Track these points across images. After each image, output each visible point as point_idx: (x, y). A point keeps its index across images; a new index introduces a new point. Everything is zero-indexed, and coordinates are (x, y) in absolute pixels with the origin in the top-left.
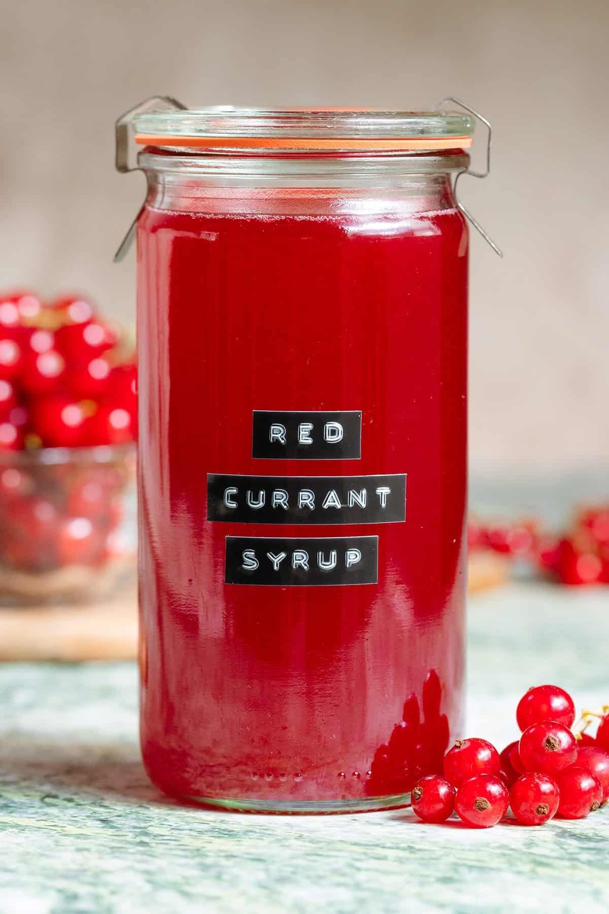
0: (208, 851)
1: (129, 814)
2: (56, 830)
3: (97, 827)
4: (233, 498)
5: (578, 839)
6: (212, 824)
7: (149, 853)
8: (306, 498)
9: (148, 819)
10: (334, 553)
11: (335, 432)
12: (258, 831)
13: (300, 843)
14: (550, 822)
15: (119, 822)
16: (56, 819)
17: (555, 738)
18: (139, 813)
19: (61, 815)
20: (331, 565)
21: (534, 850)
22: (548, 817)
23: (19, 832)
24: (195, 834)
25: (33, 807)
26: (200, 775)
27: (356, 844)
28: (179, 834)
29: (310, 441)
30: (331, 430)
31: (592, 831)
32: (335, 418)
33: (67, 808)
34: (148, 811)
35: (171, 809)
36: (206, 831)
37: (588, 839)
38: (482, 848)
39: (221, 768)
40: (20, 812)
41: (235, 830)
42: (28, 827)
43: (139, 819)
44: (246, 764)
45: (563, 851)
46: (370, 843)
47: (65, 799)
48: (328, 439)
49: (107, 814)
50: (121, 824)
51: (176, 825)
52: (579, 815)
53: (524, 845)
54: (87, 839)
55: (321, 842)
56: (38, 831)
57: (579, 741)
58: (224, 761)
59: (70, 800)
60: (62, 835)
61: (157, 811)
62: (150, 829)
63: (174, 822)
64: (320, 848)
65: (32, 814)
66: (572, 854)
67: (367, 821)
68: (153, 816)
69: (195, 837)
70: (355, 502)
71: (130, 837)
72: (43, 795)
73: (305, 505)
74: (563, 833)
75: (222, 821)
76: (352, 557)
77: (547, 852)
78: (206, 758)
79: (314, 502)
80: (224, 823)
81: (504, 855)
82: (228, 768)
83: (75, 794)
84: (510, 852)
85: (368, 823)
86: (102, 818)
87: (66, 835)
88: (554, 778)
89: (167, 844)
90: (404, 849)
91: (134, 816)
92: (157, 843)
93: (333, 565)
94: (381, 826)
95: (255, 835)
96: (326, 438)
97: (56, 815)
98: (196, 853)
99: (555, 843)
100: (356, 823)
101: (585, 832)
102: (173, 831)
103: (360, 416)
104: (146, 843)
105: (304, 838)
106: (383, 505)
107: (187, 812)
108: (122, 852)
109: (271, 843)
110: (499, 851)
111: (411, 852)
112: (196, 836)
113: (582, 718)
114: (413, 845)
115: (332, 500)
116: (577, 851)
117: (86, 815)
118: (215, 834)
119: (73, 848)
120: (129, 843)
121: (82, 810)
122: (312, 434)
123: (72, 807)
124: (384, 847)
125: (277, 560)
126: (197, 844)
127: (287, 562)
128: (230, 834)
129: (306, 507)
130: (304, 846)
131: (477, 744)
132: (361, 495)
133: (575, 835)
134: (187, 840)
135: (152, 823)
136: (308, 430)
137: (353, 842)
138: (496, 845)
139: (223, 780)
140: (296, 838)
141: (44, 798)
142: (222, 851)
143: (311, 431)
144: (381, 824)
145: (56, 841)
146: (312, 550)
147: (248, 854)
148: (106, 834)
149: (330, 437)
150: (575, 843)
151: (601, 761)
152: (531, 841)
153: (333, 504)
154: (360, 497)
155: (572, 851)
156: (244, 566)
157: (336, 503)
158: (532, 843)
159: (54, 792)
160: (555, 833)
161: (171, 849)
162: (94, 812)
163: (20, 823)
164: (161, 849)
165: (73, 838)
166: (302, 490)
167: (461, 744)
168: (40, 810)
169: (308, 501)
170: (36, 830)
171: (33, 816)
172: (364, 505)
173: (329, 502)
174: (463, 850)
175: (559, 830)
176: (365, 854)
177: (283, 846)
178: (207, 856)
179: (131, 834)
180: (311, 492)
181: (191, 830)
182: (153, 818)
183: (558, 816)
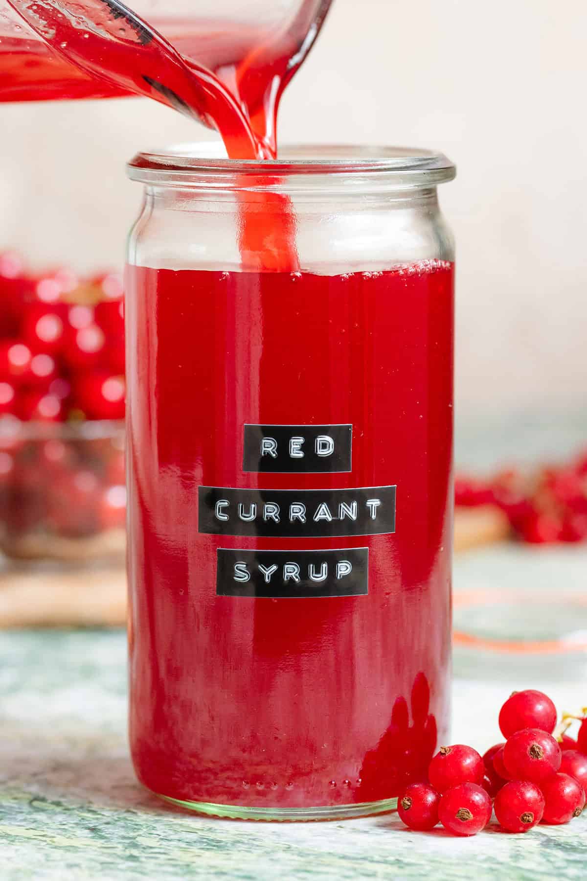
0: (199, 867)
1: (116, 821)
2: (45, 841)
3: (86, 837)
4: (224, 510)
5: (564, 849)
6: (200, 833)
7: (140, 870)
8: (297, 511)
9: (136, 827)
10: (325, 566)
11: (324, 446)
12: (246, 842)
13: (288, 856)
14: (536, 829)
15: (108, 830)
16: (45, 827)
17: (539, 746)
18: (127, 819)
19: (49, 821)
20: (323, 577)
21: (521, 864)
22: (532, 825)
23: (9, 844)
24: (184, 845)
25: (22, 812)
26: (189, 781)
27: (344, 857)
28: (168, 846)
29: (301, 455)
30: (322, 443)
31: (577, 839)
32: (325, 431)
33: (56, 814)
34: (135, 817)
35: (158, 815)
36: (195, 842)
37: (573, 849)
38: (470, 862)
39: (209, 775)
40: (10, 819)
41: (224, 840)
42: (17, 838)
43: (127, 827)
44: (234, 771)
45: (550, 866)
46: (360, 856)
47: (54, 803)
48: (319, 453)
49: (95, 821)
50: (109, 834)
51: (165, 834)
52: (562, 820)
53: (511, 857)
54: (77, 852)
55: (309, 855)
56: (27, 842)
57: (560, 744)
58: (211, 765)
59: (58, 804)
60: (52, 848)
61: (145, 817)
62: (139, 839)
63: (162, 831)
64: (310, 862)
65: (21, 821)
66: (559, 868)
67: (354, 829)
68: (141, 823)
69: (184, 850)
70: (345, 515)
71: (120, 850)
72: (31, 797)
73: (296, 518)
74: (548, 842)
75: (210, 830)
76: (344, 569)
77: (534, 866)
78: (194, 761)
79: (305, 515)
80: (212, 832)
81: (492, 870)
82: (216, 774)
83: (63, 796)
84: (498, 866)
85: (354, 830)
86: (91, 825)
87: (56, 847)
88: (539, 786)
89: (156, 858)
90: (392, 864)
91: (122, 823)
92: (146, 857)
93: (324, 577)
94: (367, 835)
95: (243, 847)
96: (317, 451)
97: (46, 822)
98: (185, 870)
99: (541, 854)
100: (342, 831)
101: (569, 841)
102: (161, 842)
103: (351, 430)
104: (136, 857)
105: (293, 850)
106: (374, 517)
107: (174, 818)
108: (111, 869)
109: (259, 856)
110: (485, 865)
111: (400, 868)
112: (185, 848)
113: (564, 720)
114: (400, 859)
115: (323, 513)
116: (564, 864)
117: (75, 822)
118: (204, 846)
119: (63, 863)
120: (119, 856)
121: (70, 815)
122: (303, 448)
123: (60, 813)
124: (372, 861)
125: (268, 572)
126: (187, 858)
127: (278, 574)
128: (217, 845)
129: (297, 520)
130: (294, 860)
131: (459, 751)
132: (351, 507)
133: (559, 845)
134: (176, 854)
135: (141, 833)
136: (299, 443)
137: (341, 856)
138: (483, 857)
139: (209, 786)
140: (284, 851)
141: (32, 801)
142: (212, 867)
143: (302, 444)
144: (366, 832)
145: (47, 855)
146: (303, 561)
147: (238, 870)
148: (96, 846)
149: (321, 450)
150: (560, 854)
151: (582, 765)
152: (518, 853)
153: (324, 516)
154: (351, 509)
155: (560, 864)
156: (235, 578)
157: (327, 516)
158: (518, 855)
159: (42, 795)
160: (539, 842)
161: (161, 865)
162: (83, 819)
163: (10, 833)
164: (150, 865)
165: (62, 851)
166: (293, 503)
167: (445, 751)
168: (29, 817)
169: (299, 514)
170: (25, 842)
171: (22, 823)
172: (354, 517)
173: (320, 515)
174: (451, 864)
175: (544, 839)
176: (355, 869)
177: (272, 860)
178: (197, 873)
179: (120, 846)
180: (301, 505)
181: (179, 840)
182: (142, 825)
183: (544, 822)
